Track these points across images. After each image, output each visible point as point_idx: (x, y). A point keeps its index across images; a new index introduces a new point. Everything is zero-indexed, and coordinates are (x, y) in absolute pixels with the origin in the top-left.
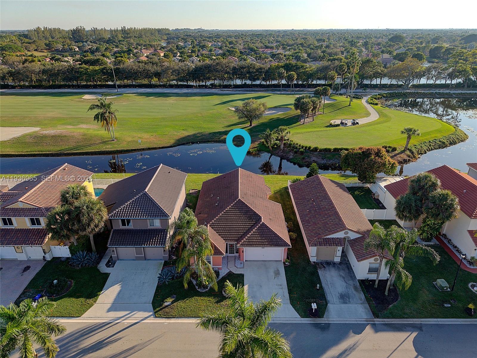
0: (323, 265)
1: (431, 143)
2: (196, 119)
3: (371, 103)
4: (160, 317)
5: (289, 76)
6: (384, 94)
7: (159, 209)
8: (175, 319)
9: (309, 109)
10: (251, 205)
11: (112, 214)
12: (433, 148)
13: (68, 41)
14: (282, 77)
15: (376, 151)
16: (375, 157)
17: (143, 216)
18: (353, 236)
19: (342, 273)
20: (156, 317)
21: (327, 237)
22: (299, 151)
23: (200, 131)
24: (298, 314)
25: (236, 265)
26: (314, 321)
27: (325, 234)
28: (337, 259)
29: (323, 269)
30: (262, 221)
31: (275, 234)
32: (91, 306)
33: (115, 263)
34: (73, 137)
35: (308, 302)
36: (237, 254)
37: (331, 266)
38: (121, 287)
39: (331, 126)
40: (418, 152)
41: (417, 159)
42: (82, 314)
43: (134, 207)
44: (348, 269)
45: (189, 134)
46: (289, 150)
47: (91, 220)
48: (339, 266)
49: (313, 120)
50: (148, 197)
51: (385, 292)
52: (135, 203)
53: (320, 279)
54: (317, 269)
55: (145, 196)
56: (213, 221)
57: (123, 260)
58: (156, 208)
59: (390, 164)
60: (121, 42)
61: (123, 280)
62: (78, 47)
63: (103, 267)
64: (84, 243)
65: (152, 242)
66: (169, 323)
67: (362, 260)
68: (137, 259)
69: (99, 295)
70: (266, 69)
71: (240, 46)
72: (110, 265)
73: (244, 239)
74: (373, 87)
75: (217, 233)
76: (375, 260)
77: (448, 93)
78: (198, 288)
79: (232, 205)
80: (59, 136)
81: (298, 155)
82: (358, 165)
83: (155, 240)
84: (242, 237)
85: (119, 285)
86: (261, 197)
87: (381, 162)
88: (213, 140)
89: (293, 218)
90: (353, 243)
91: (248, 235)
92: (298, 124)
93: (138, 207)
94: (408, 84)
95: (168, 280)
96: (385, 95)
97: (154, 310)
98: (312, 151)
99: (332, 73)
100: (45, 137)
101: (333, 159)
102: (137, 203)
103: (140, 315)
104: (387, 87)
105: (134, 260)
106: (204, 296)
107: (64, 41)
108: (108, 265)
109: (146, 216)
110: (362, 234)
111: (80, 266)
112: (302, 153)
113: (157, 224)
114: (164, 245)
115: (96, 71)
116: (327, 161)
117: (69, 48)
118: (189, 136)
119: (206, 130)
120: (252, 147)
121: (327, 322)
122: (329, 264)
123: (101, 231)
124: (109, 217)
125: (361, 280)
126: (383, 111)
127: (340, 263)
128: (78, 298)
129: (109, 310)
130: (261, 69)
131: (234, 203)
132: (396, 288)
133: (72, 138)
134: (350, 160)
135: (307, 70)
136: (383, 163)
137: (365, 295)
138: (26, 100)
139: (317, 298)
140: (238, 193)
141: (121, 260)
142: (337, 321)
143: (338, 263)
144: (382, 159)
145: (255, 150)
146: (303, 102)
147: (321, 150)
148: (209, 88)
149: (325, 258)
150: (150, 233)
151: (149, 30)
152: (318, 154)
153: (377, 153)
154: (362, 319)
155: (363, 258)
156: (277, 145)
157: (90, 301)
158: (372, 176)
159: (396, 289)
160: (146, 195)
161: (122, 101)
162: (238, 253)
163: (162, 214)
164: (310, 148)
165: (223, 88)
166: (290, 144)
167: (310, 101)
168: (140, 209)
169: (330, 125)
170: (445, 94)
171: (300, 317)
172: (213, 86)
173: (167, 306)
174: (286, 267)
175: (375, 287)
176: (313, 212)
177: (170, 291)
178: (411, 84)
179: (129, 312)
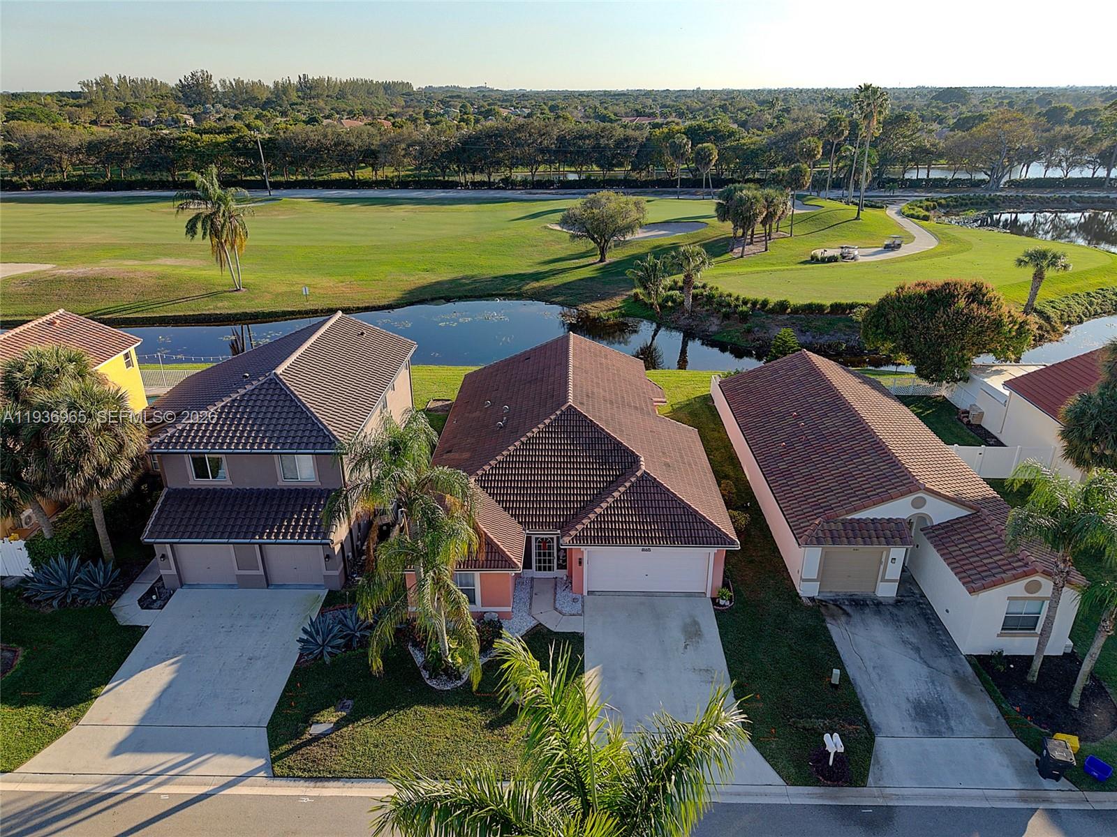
0: (841, 608)
1: (1093, 297)
2: (460, 247)
3: (912, 216)
4: (288, 776)
5: (698, 153)
6: (941, 198)
7: (314, 424)
8: (340, 784)
9: (756, 215)
10: (607, 424)
11: (163, 436)
12: (1099, 311)
13: (171, 104)
14: (682, 154)
15: (970, 289)
16: (968, 304)
17: (261, 444)
18: (940, 512)
19: (908, 633)
20: (275, 776)
21: (857, 516)
22: (735, 312)
23: (469, 273)
24: (774, 773)
25: (557, 606)
26: (836, 798)
27: (849, 507)
28: (887, 591)
29: (843, 619)
30: (643, 468)
31: (686, 507)
32: (58, 736)
33: (171, 595)
34: (131, 280)
35: (804, 728)
36: (562, 574)
37: (867, 611)
38: (178, 671)
39: (814, 260)
40: (1061, 318)
41: (1061, 335)
42: (21, 763)
43: (233, 419)
44: (927, 620)
45: (440, 279)
46: (707, 310)
47: (83, 449)
48: (895, 611)
49: (766, 250)
50: (282, 389)
51: (1068, 696)
52: (238, 407)
53: (837, 652)
54: (824, 621)
55: (272, 386)
56: (487, 468)
57: (198, 586)
58: (304, 421)
59: (1014, 322)
60: (294, 107)
61: (186, 649)
62: (194, 116)
63: (128, 610)
64: (78, 533)
65: (287, 527)
66: (318, 798)
67: (984, 588)
68: (244, 583)
69: (96, 698)
70: (640, 140)
71: (576, 112)
72: (155, 601)
73: (586, 521)
74: (910, 187)
75: (499, 502)
76: (1028, 588)
77: (1103, 198)
78: (430, 678)
79: (547, 421)
80: (95, 279)
81: (731, 322)
82: (916, 329)
83: (297, 520)
84: (577, 516)
85: (173, 664)
86: (636, 408)
87: (987, 317)
88: (504, 292)
89: (732, 474)
90: (942, 535)
91: (598, 510)
92: (726, 257)
93: (248, 419)
94: (999, 179)
95: (330, 650)
96: (943, 201)
97: (271, 750)
98: (772, 311)
99: (809, 141)
100: (59, 281)
101: (832, 333)
102: (246, 407)
103: (221, 766)
104: (944, 187)
105: (231, 586)
106: (446, 704)
107: (161, 104)
108: (145, 603)
109: (268, 444)
110: (972, 508)
111: (55, 603)
112: (744, 317)
113: (305, 469)
114: (323, 539)
115: (217, 144)
116: (814, 337)
117: (173, 118)
118: (438, 283)
119: (485, 272)
120: (606, 308)
121: (880, 802)
122: (861, 604)
123: (124, 491)
124: (151, 448)
125: (978, 657)
126: (946, 231)
127: (898, 601)
128: (21, 706)
129: (119, 750)
130: (627, 139)
131: (553, 417)
132: (1101, 684)
133: (128, 284)
134: (891, 317)
135: (742, 141)
136: (995, 320)
137: (1000, 708)
138: (39, 210)
139: (837, 715)
140: (566, 391)
141: (191, 586)
142: (917, 797)
143: (891, 602)
144: (990, 310)
145: (614, 315)
146: (741, 197)
147: (796, 310)
148: (499, 188)
149: (844, 586)
150: (284, 501)
151: (362, 84)
152: (787, 319)
153: (971, 294)
154: (1006, 793)
155: (989, 580)
156: (674, 301)
157: (59, 717)
158: (961, 359)
159: (1103, 688)
160: (277, 383)
161: (276, 213)
162: (565, 567)
163: (320, 440)
164: (765, 303)
165: (532, 189)
166: (710, 298)
167: (759, 196)
168: (253, 425)
169: (812, 258)
170: (1096, 200)
171: (781, 781)
172: (508, 184)
173: (316, 738)
174: (720, 614)
175: (1030, 678)
176: (799, 446)
177: (337, 686)
178: (1006, 178)
179: (183, 757)
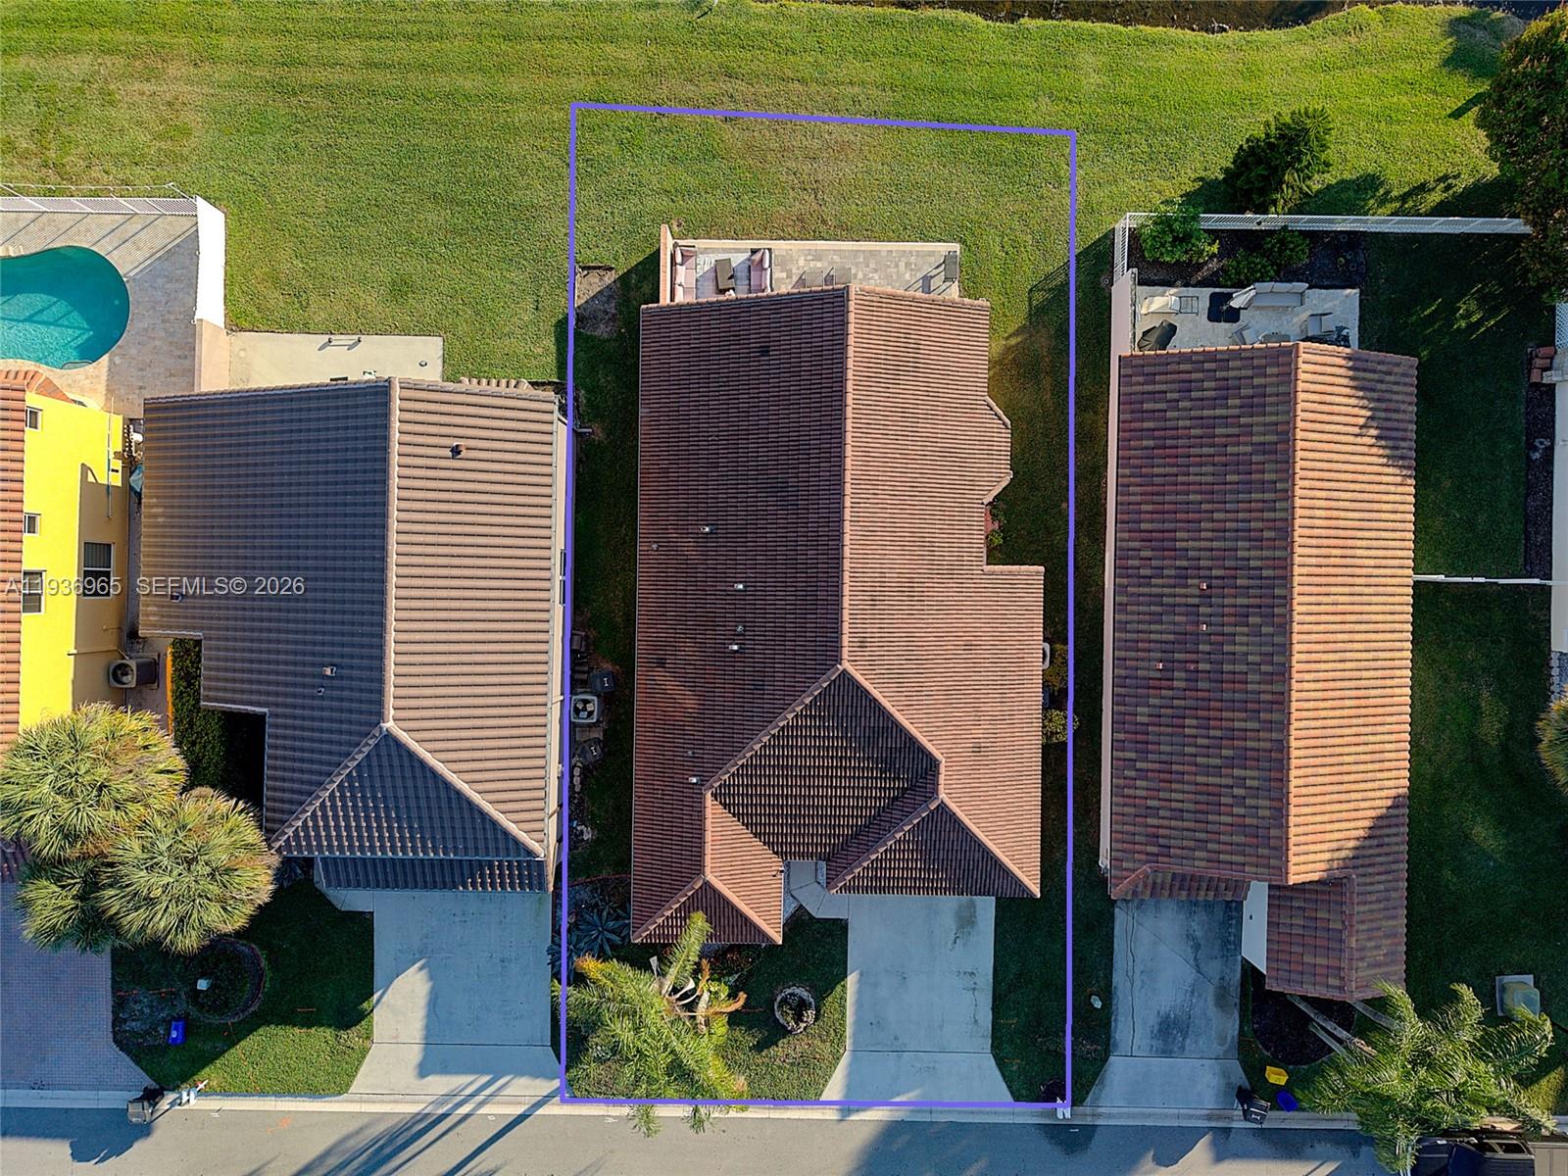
19: (1198, 923)
24: (1007, 1092)
30: (942, 795)
38: (430, 978)
42: (348, 1082)
56: (726, 776)
61: (427, 950)
73: (858, 868)
75: (746, 825)
85: (421, 969)
91: (874, 856)
103: (522, 1088)
121: (1089, 1121)
129: (424, 1070)
137: (1241, 1026)
142: (1122, 1116)
154: (1199, 1112)
157: (353, 1037)
171: (1010, 1098)
179: (485, 1079)
